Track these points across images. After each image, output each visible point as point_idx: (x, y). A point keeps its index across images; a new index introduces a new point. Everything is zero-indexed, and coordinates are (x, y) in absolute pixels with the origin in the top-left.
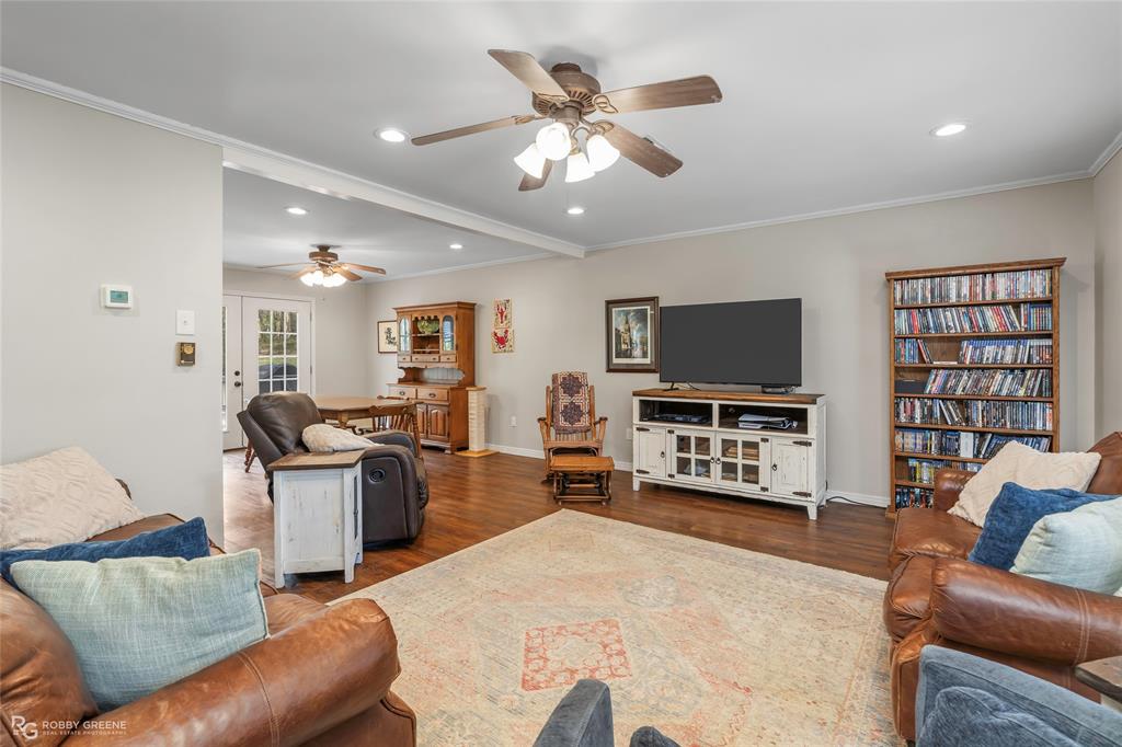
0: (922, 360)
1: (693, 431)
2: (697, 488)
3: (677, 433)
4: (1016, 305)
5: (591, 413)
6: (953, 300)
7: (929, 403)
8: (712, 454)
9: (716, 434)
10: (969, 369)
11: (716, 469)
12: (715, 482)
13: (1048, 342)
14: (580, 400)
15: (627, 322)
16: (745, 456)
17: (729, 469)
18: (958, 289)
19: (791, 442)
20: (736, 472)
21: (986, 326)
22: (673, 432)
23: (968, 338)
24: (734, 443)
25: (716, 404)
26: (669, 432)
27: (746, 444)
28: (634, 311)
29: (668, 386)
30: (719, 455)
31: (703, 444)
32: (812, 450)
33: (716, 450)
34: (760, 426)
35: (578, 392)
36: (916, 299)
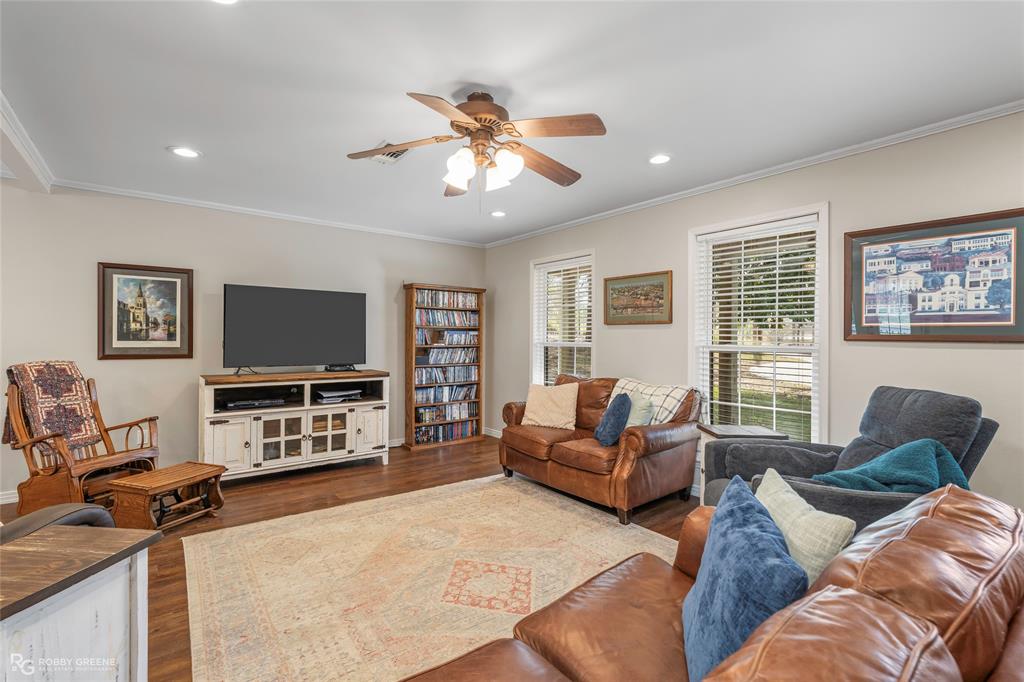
0: (426, 343)
1: (282, 414)
2: (287, 469)
3: (265, 418)
4: (465, 311)
5: (97, 418)
6: (441, 306)
7: (429, 370)
8: (303, 432)
9: (306, 413)
10: (448, 348)
11: (307, 446)
12: (308, 457)
13: (476, 333)
14: (74, 400)
15: (141, 295)
16: (334, 427)
17: (319, 443)
18: (443, 299)
19: (371, 408)
20: (325, 443)
21: (455, 323)
22: (260, 418)
23: (447, 329)
24: (324, 418)
25: (307, 385)
26: (255, 419)
27: (335, 417)
28: (153, 281)
29: (232, 371)
30: (310, 432)
31: (294, 425)
32: (386, 411)
33: (307, 427)
34: (342, 399)
35: (70, 390)
36: (423, 302)
